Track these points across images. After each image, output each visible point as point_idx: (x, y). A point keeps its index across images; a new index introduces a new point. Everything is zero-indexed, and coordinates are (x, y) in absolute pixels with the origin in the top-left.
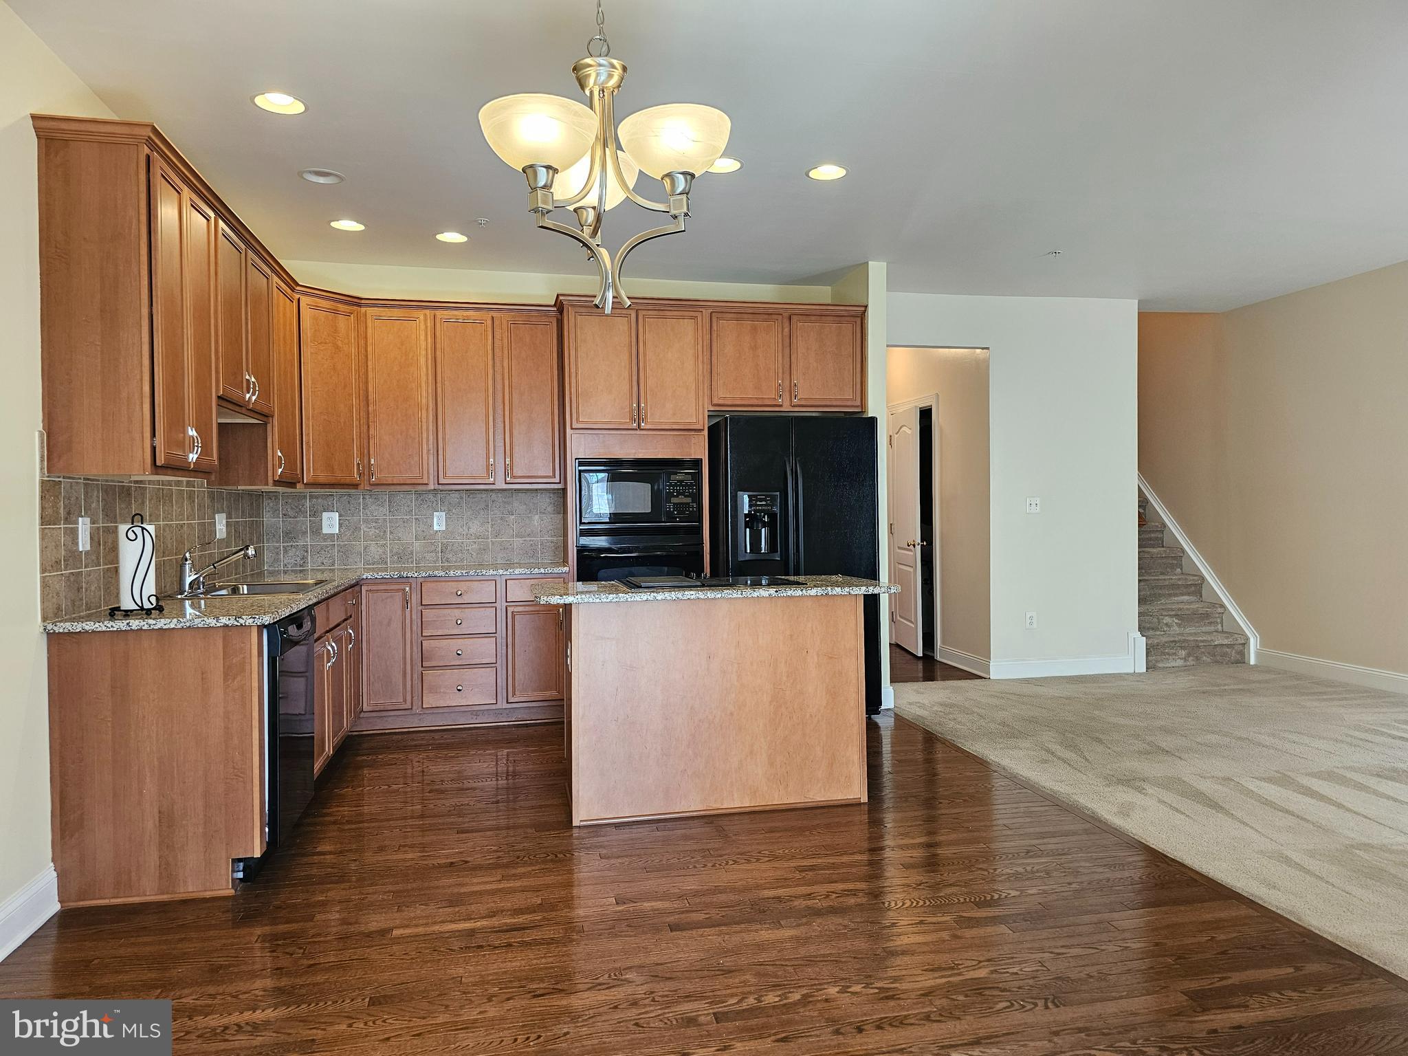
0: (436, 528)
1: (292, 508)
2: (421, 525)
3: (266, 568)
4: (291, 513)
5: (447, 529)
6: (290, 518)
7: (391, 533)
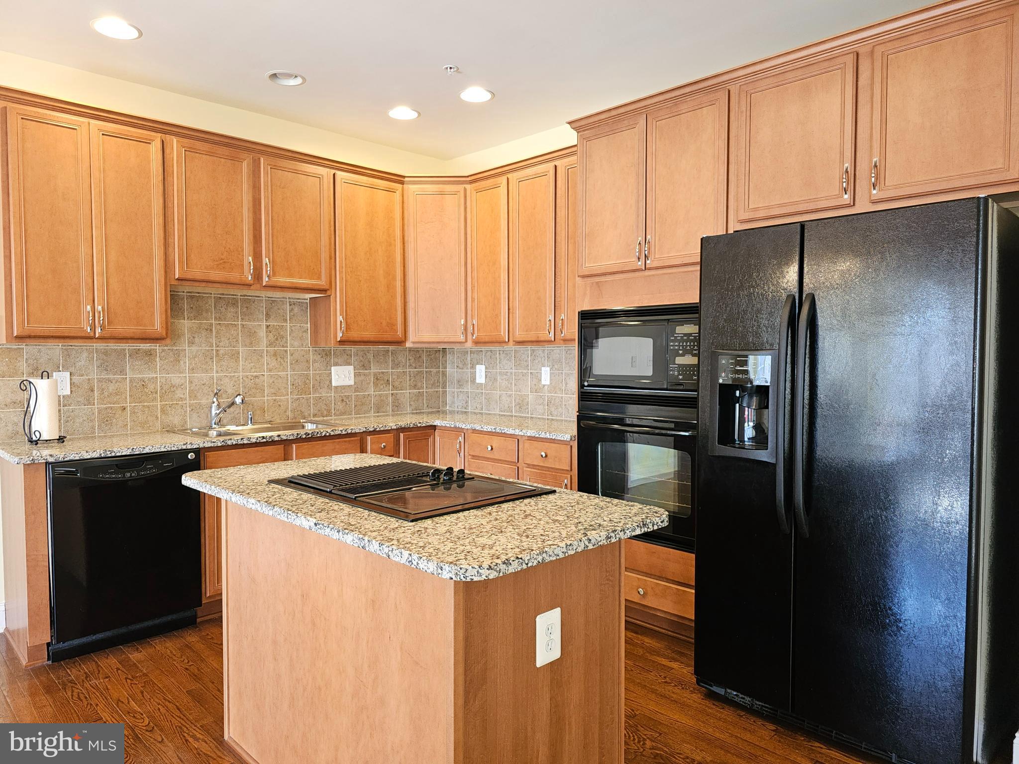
0: (543, 382)
1: (461, 361)
2: (534, 380)
3: (448, 408)
4: (461, 366)
5: (551, 384)
6: (460, 369)
7: (515, 385)
